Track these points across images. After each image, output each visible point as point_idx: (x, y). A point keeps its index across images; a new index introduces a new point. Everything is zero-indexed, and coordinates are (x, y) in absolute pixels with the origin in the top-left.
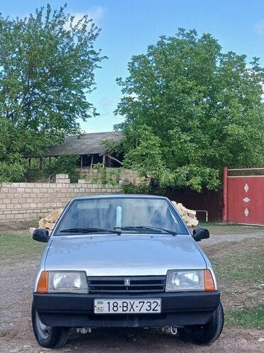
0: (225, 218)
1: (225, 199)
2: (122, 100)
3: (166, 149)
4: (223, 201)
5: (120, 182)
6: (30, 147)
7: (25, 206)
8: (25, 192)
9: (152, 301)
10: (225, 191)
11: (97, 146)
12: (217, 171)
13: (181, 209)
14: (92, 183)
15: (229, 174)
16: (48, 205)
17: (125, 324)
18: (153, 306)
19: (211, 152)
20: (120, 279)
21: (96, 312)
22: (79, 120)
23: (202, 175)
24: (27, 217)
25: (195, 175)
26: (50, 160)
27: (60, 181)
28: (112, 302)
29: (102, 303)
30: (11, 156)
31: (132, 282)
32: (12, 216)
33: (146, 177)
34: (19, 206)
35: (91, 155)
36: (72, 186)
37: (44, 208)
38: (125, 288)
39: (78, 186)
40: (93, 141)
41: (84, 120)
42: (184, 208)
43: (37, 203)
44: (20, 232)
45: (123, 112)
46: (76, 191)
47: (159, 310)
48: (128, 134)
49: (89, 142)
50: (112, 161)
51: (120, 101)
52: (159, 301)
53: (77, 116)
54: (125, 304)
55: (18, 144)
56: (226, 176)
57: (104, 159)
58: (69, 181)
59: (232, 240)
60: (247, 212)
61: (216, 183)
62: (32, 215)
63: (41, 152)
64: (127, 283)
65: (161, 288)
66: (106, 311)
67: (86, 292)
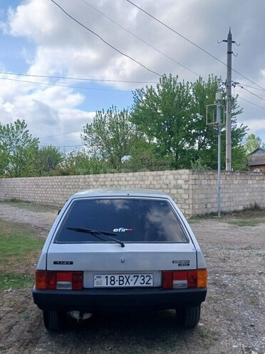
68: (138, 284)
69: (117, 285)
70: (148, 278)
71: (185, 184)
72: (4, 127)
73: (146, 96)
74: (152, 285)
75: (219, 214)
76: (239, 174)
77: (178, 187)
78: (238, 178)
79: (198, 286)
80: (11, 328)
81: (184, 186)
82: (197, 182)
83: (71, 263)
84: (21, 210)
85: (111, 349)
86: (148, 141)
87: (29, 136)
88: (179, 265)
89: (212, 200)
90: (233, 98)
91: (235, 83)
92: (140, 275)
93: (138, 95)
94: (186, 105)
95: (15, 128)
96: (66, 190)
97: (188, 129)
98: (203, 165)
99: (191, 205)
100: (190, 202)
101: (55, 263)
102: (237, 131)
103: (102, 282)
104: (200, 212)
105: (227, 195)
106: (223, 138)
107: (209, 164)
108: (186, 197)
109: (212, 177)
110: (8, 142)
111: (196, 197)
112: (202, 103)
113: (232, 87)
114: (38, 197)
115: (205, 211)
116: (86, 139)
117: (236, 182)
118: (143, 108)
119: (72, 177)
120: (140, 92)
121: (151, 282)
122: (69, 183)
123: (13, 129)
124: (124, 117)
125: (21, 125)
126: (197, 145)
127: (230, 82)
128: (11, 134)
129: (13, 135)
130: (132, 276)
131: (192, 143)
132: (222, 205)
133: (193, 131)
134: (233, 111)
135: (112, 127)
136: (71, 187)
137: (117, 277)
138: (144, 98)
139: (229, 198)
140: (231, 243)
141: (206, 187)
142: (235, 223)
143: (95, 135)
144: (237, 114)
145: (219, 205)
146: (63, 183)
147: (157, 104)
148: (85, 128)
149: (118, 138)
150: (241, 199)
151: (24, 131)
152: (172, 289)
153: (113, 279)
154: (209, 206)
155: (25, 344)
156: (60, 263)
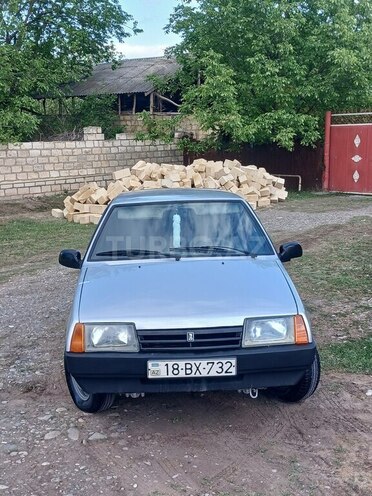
0: (325, 185)
1: (327, 159)
2: (176, 9)
3: (243, 86)
4: (323, 161)
5: (176, 135)
6: (42, 85)
7: (43, 175)
8: (41, 155)
9: (224, 361)
10: (327, 146)
11: (141, 79)
12: (317, 119)
13: (264, 177)
14: (137, 139)
15: (333, 121)
16: (75, 172)
17: (189, 389)
18: (225, 368)
19: (308, 91)
20: (181, 333)
21: (150, 376)
22: (112, 40)
23: (295, 126)
24: (48, 191)
25: (285, 126)
26: (73, 103)
27: (91, 137)
28: (171, 363)
29: (158, 365)
30: (17, 101)
31: (196, 337)
32: (26, 190)
33: (214, 129)
34: (35, 176)
35: (133, 95)
36: (108, 144)
37: (69, 177)
38: (187, 344)
39: (117, 143)
40: (135, 72)
41: (120, 41)
42: (267, 175)
43: (59, 171)
44: (39, 216)
45: (177, 29)
46: (114, 150)
47: (233, 372)
48: (185, 63)
49: (129, 73)
50: (164, 102)
51: (173, 12)
52: (234, 361)
53: (109, 34)
54: (189, 366)
55: (26, 83)
56: (328, 124)
57: (152, 100)
58: (102, 136)
59: (335, 222)
60: (356, 176)
61: (315, 136)
62: (54, 188)
63: (59, 92)
64: (191, 338)
65: (237, 342)
66: (163, 375)
67: (136, 349)
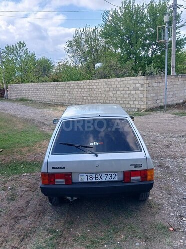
68: (108, 179)
69: (94, 180)
70: (115, 175)
71: (142, 87)
72: (11, 47)
73: (112, 16)
74: (117, 180)
75: (166, 107)
76: (181, 77)
77: (136, 89)
78: (180, 80)
79: (148, 180)
80: (28, 203)
81: (141, 89)
82: (151, 85)
83: (64, 168)
84: (28, 108)
85: (92, 217)
86: (114, 50)
87: (28, 52)
88: (135, 167)
89: (161, 97)
90: (179, 14)
91: (180, 5)
92: (109, 174)
93: (106, 16)
94: (143, 22)
95: (18, 47)
96: (57, 92)
97: (144, 40)
98: (155, 68)
99: (146, 102)
100: (145, 99)
101: (54, 168)
102: (181, 40)
103: (85, 178)
104: (152, 107)
105: (172, 93)
106: (170, 46)
107: (159, 67)
108: (142, 96)
109: (161, 81)
110: (15, 58)
111: (149, 95)
112: (154, 20)
113: (178, 9)
114: (39, 97)
115: (156, 105)
116: (69, 51)
117: (179, 83)
118: (110, 26)
119: (61, 83)
120: (107, 12)
121: (117, 177)
122: (59, 88)
123: (17, 48)
124: (96, 33)
125: (22, 44)
126: (150, 52)
127: (176, 5)
128: (16, 52)
129: (17, 52)
130: (104, 174)
131: (147, 51)
132: (168, 100)
133: (148, 41)
134: (178, 25)
135: (87, 41)
136: (60, 90)
137: (94, 175)
138: (111, 18)
139: (173, 95)
140: (173, 132)
141: (156, 88)
142: (177, 114)
143: (75, 48)
144: (181, 26)
145: (166, 100)
146: (55, 88)
147: (121, 22)
148: (68, 43)
149: (92, 49)
150: (182, 95)
151: (25, 49)
152: (131, 182)
153: (91, 176)
154: (159, 101)
155: (38, 214)
156: (57, 168)
